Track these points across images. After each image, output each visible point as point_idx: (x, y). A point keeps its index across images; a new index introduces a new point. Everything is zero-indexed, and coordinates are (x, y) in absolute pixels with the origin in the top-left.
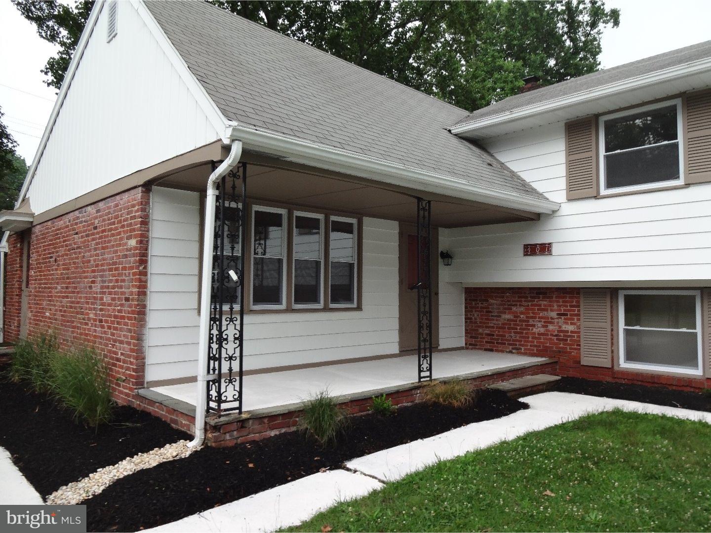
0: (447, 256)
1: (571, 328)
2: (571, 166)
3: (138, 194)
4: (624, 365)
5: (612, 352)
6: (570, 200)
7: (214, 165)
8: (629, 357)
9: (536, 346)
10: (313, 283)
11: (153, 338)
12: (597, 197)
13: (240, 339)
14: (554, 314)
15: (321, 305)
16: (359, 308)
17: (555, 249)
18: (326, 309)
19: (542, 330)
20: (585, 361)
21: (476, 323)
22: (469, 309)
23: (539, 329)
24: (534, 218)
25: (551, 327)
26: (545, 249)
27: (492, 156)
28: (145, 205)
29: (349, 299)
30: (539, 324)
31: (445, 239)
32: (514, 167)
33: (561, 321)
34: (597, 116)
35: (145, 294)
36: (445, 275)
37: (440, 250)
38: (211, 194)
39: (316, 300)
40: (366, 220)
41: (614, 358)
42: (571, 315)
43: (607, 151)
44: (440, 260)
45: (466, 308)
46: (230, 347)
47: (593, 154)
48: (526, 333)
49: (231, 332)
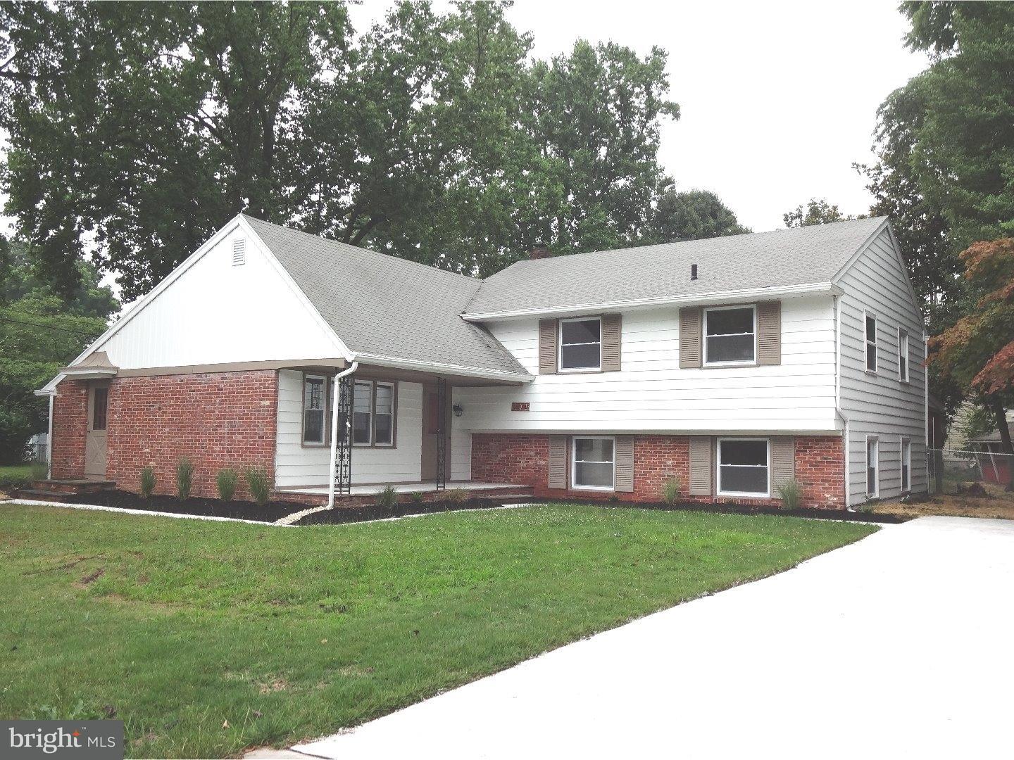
0: (458, 409)
1: (543, 463)
2: (542, 349)
3: (273, 375)
4: (575, 487)
5: (567, 478)
6: (541, 373)
7: (338, 370)
8: (579, 481)
9: (520, 477)
10: (365, 428)
11: (279, 461)
12: (556, 373)
13: (350, 456)
14: (533, 453)
15: (369, 445)
16: (394, 447)
17: (531, 408)
18: (373, 447)
19: (525, 465)
20: (551, 486)
21: (480, 461)
22: (475, 449)
23: (523, 464)
24: (519, 386)
25: (530, 463)
26: (525, 407)
27: (492, 336)
28: (276, 379)
29: (388, 440)
30: (523, 461)
31: (457, 396)
32: (507, 346)
33: (537, 458)
34: (557, 320)
35: (275, 434)
36: (457, 423)
37: (453, 404)
38: (337, 384)
39: (367, 441)
40: (401, 384)
41: (568, 483)
42: (544, 453)
43: (563, 343)
44: (453, 412)
45: (473, 449)
46: (346, 460)
47: (554, 345)
48: (515, 468)
49: (346, 452)
